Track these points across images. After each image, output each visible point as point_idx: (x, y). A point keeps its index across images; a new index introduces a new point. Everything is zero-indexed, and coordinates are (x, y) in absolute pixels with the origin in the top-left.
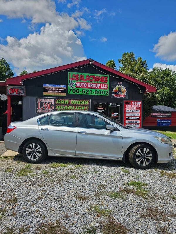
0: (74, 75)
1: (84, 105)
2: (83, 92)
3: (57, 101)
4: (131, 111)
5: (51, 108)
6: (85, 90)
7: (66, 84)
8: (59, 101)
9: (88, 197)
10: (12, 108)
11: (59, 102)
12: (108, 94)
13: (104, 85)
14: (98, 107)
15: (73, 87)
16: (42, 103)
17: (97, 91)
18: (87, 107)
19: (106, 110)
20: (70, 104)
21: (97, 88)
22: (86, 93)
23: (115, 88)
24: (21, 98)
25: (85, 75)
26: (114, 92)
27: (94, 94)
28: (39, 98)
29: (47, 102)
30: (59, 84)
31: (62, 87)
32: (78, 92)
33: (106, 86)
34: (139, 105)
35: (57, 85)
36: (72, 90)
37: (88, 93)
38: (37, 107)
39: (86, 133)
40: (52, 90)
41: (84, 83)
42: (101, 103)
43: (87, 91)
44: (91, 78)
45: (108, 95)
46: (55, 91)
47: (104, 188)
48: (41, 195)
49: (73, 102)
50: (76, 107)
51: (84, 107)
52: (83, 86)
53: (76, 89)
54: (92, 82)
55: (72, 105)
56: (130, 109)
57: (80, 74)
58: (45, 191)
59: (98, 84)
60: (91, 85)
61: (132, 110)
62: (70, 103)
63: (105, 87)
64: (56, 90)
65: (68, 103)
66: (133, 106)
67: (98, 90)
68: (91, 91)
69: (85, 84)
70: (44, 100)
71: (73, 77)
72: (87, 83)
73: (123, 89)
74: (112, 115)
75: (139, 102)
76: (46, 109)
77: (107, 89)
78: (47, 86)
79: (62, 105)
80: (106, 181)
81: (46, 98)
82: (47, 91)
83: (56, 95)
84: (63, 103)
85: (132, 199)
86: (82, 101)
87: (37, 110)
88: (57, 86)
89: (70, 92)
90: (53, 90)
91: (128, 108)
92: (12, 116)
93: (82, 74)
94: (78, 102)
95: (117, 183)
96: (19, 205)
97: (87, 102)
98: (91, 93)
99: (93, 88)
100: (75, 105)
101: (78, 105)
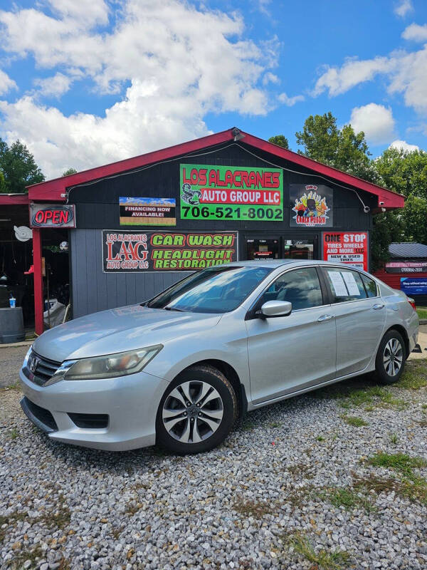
0: (194, 171)
1: (221, 248)
2: (219, 214)
3: (155, 238)
4: (342, 257)
5: (141, 256)
6: (224, 209)
7: (175, 195)
8: (158, 240)
9: (269, 506)
10: (44, 260)
11: (160, 242)
12: (281, 218)
13: (270, 194)
14: (258, 251)
15: (192, 203)
16: (117, 246)
17: (254, 210)
18: (229, 252)
19: (277, 257)
20: (186, 246)
21: (254, 203)
23: (299, 201)
24: (65, 234)
25: (223, 170)
26: (297, 211)
27: (247, 218)
28: (110, 233)
29: (130, 242)
30: (158, 196)
31: (167, 203)
32: (205, 214)
33: (277, 198)
34: (360, 243)
35: (152, 199)
36: (190, 211)
37: (232, 217)
38: (106, 256)
40: (140, 211)
41: (221, 190)
42: (263, 241)
43: (229, 211)
44: (238, 179)
45: (282, 220)
46: (147, 214)
47: (307, 476)
48: (134, 501)
49: (194, 240)
50: (203, 252)
51: (223, 252)
52: (218, 200)
53: (201, 207)
54: (241, 188)
55: (192, 248)
56: (338, 253)
57: (209, 167)
58: (145, 488)
59: (255, 191)
60: (239, 196)
61: (342, 255)
62: (186, 243)
63: (272, 198)
64: (151, 212)
65: (180, 243)
66: (345, 246)
67: (256, 207)
68: (238, 210)
69: (224, 195)
70: (122, 238)
71: (191, 177)
72: (228, 192)
73: (321, 202)
75: (362, 235)
76: (127, 259)
77: (278, 204)
78: (128, 202)
79: (167, 248)
80: (308, 452)
81: (127, 233)
82: (129, 214)
83: (151, 224)
84: (170, 243)
85: (398, 511)
86: (216, 238)
87: (105, 264)
88: (154, 202)
89: (185, 215)
90: (143, 212)
91: (332, 251)
92: (44, 279)
93: (216, 168)
94: (207, 240)
95: (339, 460)
96: (76, 532)
97: (228, 240)
98: (239, 216)
99: (243, 203)
100: (200, 248)
101: (207, 248)
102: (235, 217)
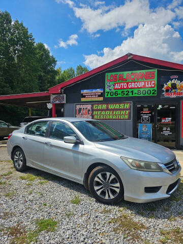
0: (112, 76)
1: (123, 110)
2: (123, 94)
3: (95, 106)
5: (89, 114)
6: (125, 91)
7: (103, 87)
11: (97, 108)
13: (149, 82)
14: (143, 111)
15: (110, 90)
16: (80, 109)
17: (141, 91)
18: (127, 112)
19: (153, 114)
20: (107, 109)
21: (141, 88)
22: (126, 95)
23: (166, 84)
25: (125, 73)
26: (165, 90)
27: (137, 95)
28: (78, 104)
29: (85, 108)
30: (96, 88)
31: (99, 91)
32: (116, 94)
33: (153, 84)
36: (109, 94)
39: (52, 146)
40: (89, 95)
41: (124, 83)
42: (146, 106)
43: (127, 92)
44: (133, 77)
45: (156, 95)
46: (91, 96)
49: (111, 106)
50: (115, 112)
51: (124, 112)
52: (122, 87)
53: (114, 91)
54: (134, 81)
55: (110, 110)
57: (119, 73)
59: (141, 82)
60: (133, 85)
63: (151, 84)
64: (93, 95)
65: (105, 108)
68: (132, 92)
69: (125, 85)
70: (82, 107)
71: (110, 78)
72: (128, 83)
73: (180, 84)
74: (163, 121)
76: (83, 115)
77: (154, 87)
78: (84, 92)
79: (99, 110)
81: (84, 104)
82: (84, 97)
83: (93, 100)
84: (101, 108)
86: (121, 105)
88: (94, 91)
89: (107, 96)
93: (121, 73)
94: (117, 106)
97: (127, 106)
98: (132, 94)
99: (135, 88)
100: (113, 110)
101: (117, 110)
102: (130, 95)
